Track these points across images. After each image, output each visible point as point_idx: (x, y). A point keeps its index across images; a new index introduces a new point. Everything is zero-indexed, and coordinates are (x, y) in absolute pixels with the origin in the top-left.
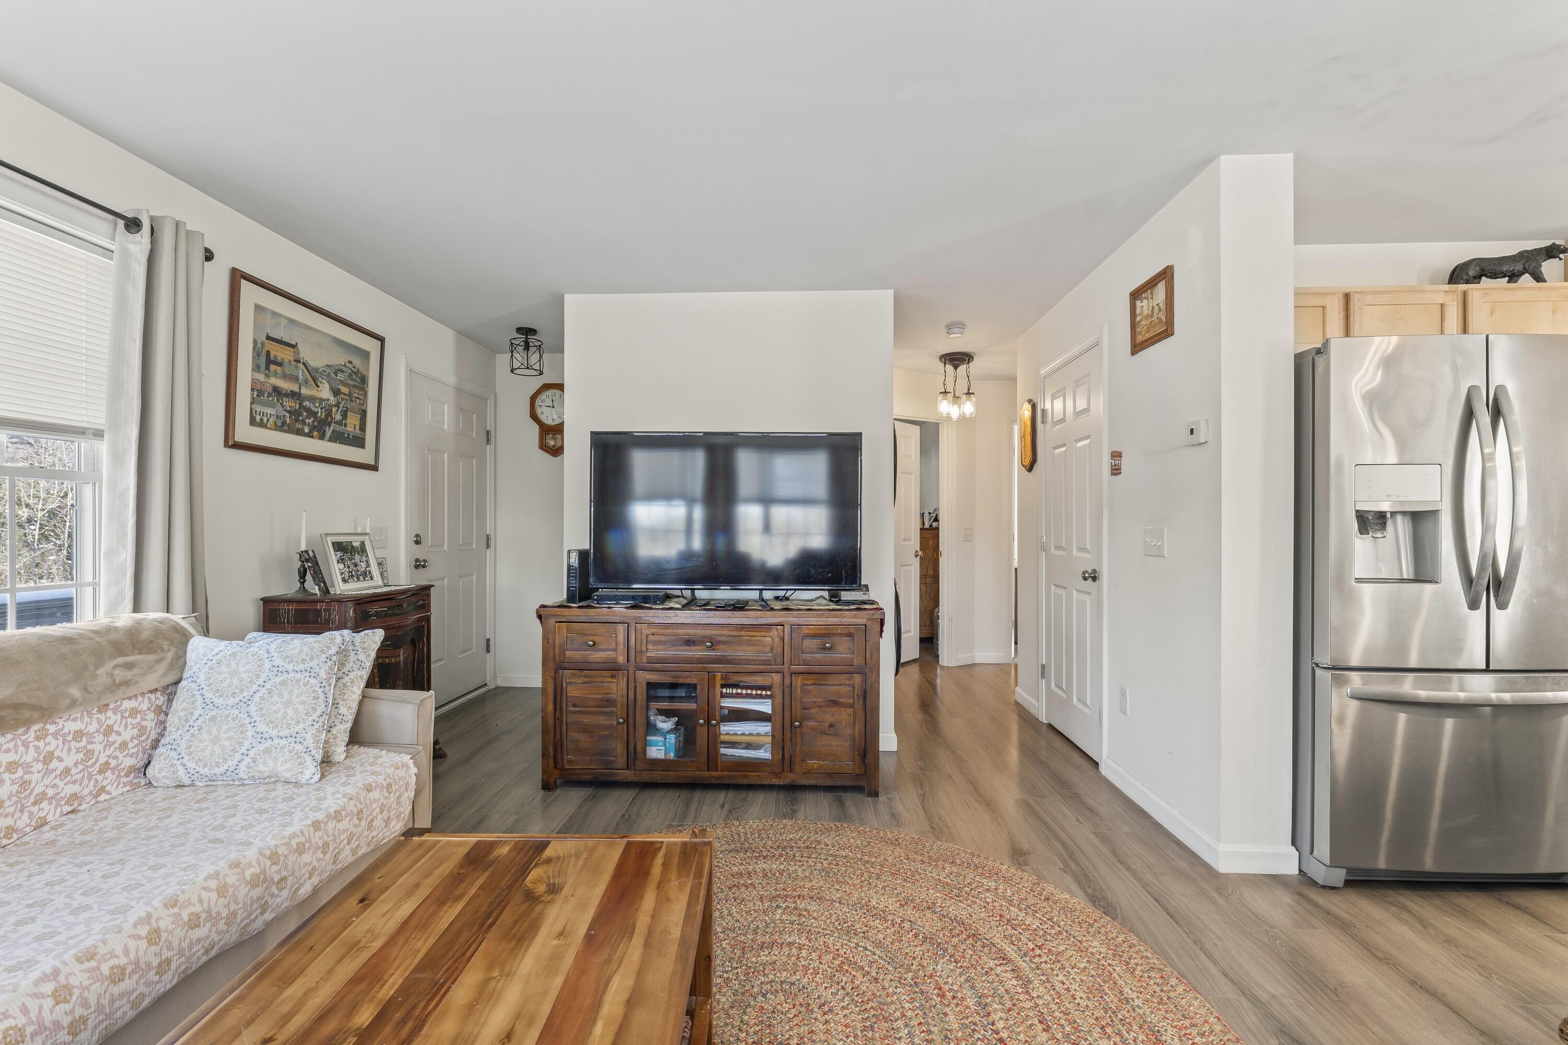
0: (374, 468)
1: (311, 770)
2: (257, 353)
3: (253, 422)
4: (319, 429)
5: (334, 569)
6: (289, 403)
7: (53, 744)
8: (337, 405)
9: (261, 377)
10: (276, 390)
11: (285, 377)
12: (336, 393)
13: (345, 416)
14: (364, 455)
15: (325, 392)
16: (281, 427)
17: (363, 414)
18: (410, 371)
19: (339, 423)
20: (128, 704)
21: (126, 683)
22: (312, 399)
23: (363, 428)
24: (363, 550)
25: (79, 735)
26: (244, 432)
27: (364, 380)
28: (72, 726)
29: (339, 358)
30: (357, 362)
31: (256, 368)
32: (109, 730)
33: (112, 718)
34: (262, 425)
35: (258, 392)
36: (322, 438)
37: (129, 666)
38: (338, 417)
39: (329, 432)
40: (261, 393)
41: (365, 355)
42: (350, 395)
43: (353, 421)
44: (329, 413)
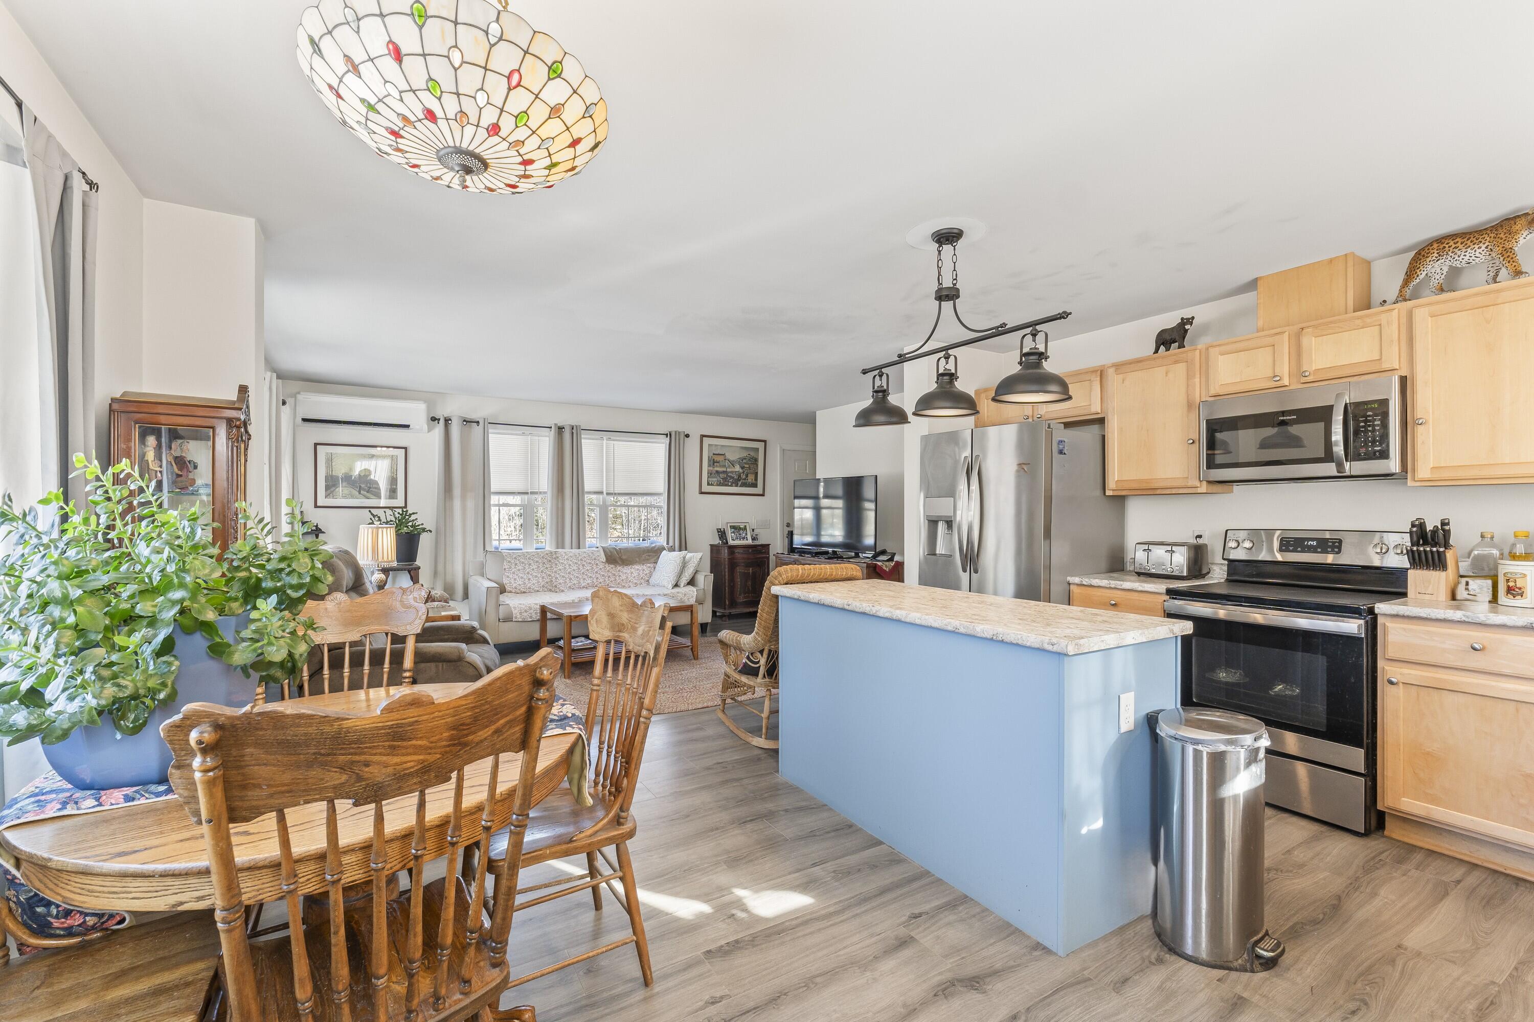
0: (763, 495)
1: (670, 586)
2: (709, 460)
3: (708, 484)
4: (735, 483)
5: (730, 535)
6: (722, 476)
7: (633, 570)
8: (743, 473)
9: (711, 468)
10: (717, 472)
11: (720, 466)
12: (742, 468)
13: (747, 476)
14: (759, 490)
15: (737, 468)
16: (720, 484)
17: (756, 474)
18: (783, 451)
19: (745, 479)
20: (649, 565)
21: (648, 560)
22: (732, 472)
23: (756, 479)
24: (745, 528)
25: (638, 569)
26: (706, 488)
27: (756, 460)
28: (637, 567)
29: (744, 454)
30: (752, 454)
31: (709, 466)
32: (644, 570)
33: (645, 567)
34: (712, 485)
35: (710, 474)
36: (737, 486)
37: (649, 556)
38: (744, 477)
39: (740, 483)
40: (711, 474)
41: (757, 450)
42: (749, 468)
43: (751, 478)
44: (739, 476)
